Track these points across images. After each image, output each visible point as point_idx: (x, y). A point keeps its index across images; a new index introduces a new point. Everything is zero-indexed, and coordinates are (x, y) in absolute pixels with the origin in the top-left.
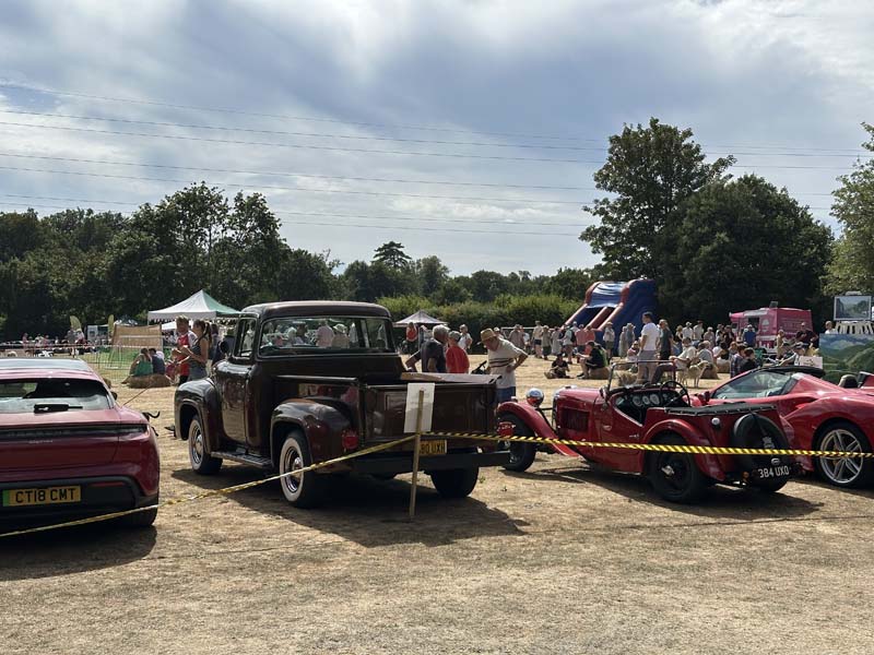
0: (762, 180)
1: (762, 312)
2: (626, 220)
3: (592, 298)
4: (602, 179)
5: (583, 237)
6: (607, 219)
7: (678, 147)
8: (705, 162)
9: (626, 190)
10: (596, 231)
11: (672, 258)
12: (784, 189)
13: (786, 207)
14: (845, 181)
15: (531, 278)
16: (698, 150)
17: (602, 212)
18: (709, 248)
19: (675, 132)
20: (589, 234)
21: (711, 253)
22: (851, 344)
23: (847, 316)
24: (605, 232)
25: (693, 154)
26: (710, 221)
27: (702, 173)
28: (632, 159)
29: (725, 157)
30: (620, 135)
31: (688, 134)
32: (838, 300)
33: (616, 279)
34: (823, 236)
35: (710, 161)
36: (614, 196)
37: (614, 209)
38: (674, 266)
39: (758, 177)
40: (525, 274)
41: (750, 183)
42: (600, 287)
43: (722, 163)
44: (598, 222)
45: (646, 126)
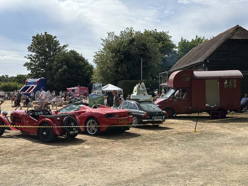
0: (76, 52)
1: (76, 88)
2: (37, 61)
3: (27, 83)
4: (30, 49)
5: (24, 65)
6: (32, 60)
7: (52, 41)
8: (60, 45)
9: (37, 52)
10: (29, 64)
11: (51, 72)
12: (81, 54)
13: (82, 59)
14: (96, 53)
15: (9, 77)
16: (58, 42)
17: (30, 58)
18: (61, 70)
19: (51, 36)
20: (26, 65)
21: (62, 71)
22: (97, 97)
23: (96, 89)
24: (31, 64)
25: (57, 43)
26: (62, 62)
27: (59, 49)
28: (39, 43)
29: (66, 44)
30: (35, 36)
31: (55, 37)
32: (94, 85)
33: (34, 78)
34: (91, 68)
35: (62, 45)
36: (34, 54)
37: (34, 58)
38: (52, 75)
39: (75, 51)
40: (7, 76)
41: (73, 52)
42: (29, 80)
43: (65, 46)
44: (29, 61)
45: (43, 34)
